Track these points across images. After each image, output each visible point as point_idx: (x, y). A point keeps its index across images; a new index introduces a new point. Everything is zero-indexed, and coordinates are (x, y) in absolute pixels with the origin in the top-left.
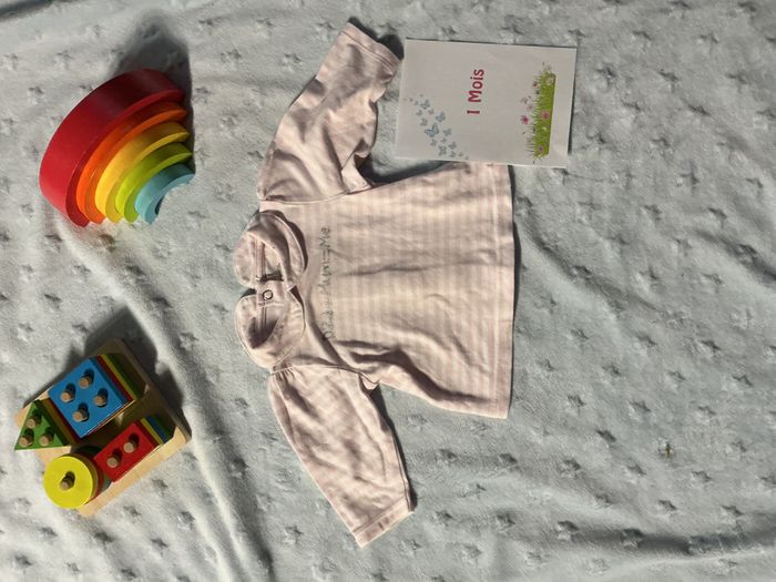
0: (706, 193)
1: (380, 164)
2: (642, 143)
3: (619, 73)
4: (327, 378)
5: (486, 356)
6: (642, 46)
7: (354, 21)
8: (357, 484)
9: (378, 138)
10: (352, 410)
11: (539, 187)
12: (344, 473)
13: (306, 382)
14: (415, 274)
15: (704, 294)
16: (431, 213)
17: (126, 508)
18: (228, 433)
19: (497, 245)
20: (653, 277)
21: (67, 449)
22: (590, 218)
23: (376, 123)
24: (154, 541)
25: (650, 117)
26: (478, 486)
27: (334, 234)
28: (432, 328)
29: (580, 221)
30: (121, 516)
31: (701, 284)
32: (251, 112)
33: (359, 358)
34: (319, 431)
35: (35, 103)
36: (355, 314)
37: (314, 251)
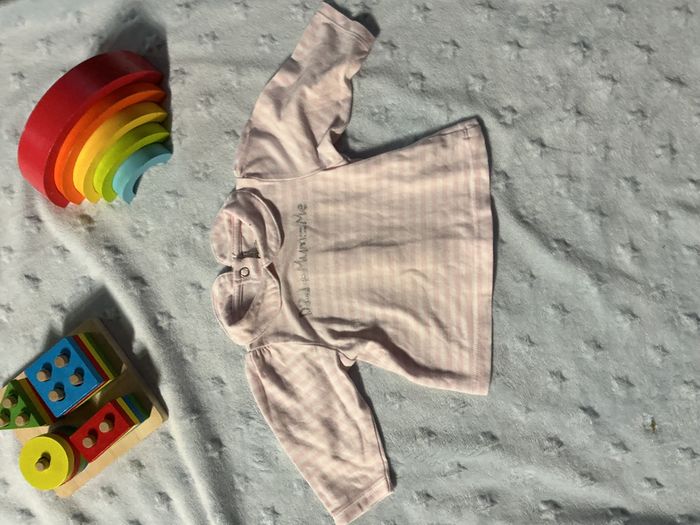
0: (684, 164)
1: (356, 140)
2: (619, 115)
3: (594, 46)
4: (304, 355)
5: (465, 332)
6: (616, 18)
8: (335, 464)
9: (354, 114)
10: (330, 388)
11: (516, 161)
12: (321, 452)
13: (283, 360)
14: (392, 250)
15: (686, 265)
16: (407, 188)
17: (103, 489)
18: (205, 412)
19: (475, 219)
20: (634, 249)
21: (45, 429)
22: (569, 191)
23: (352, 101)
24: (131, 522)
25: (627, 89)
26: (459, 465)
27: (310, 212)
28: (410, 304)
29: (559, 194)
30: (99, 498)
31: (682, 256)
32: (229, 91)
33: (336, 335)
34: (296, 410)
35: (17, 87)
36: (332, 291)
37: (290, 228)
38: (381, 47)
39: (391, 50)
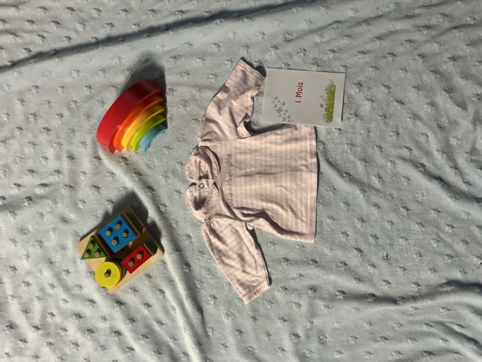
0: (403, 139)
1: (255, 125)
2: (375, 117)
3: (364, 85)
4: (230, 225)
5: (304, 214)
6: (374, 73)
7: (243, 59)
8: (244, 274)
9: (254, 113)
10: (241, 239)
11: (328, 136)
12: (238, 269)
13: (220, 226)
14: (272, 176)
15: (403, 185)
17: (131, 289)
18: (182, 251)
19: (309, 163)
20: (380, 178)
22: (351, 151)
23: (253, 106)
24: (145, 304)
25: (378, 105)
26: (301, 275)
27: (233, 158)
28: (279, 201)
29: (347, 152)
30: (129, 293)
31: (401, 180)
32: (195, 100)
33: (245, 215)
34: (225, 250)
35: (88, 93)
36: (243, 195)
37: (224, 165)
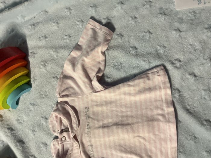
1: (108, 78)
7: (93, 18)
9: (107, 66)
11: (183, 84)
14: (128, 127)
16: (133, 98)
19: (166, 112)
23: (105, 61)
27: (91, 110)
36: (102, 146)
37: (82, 118)
38: (116, 37)
39: (121, 37)
